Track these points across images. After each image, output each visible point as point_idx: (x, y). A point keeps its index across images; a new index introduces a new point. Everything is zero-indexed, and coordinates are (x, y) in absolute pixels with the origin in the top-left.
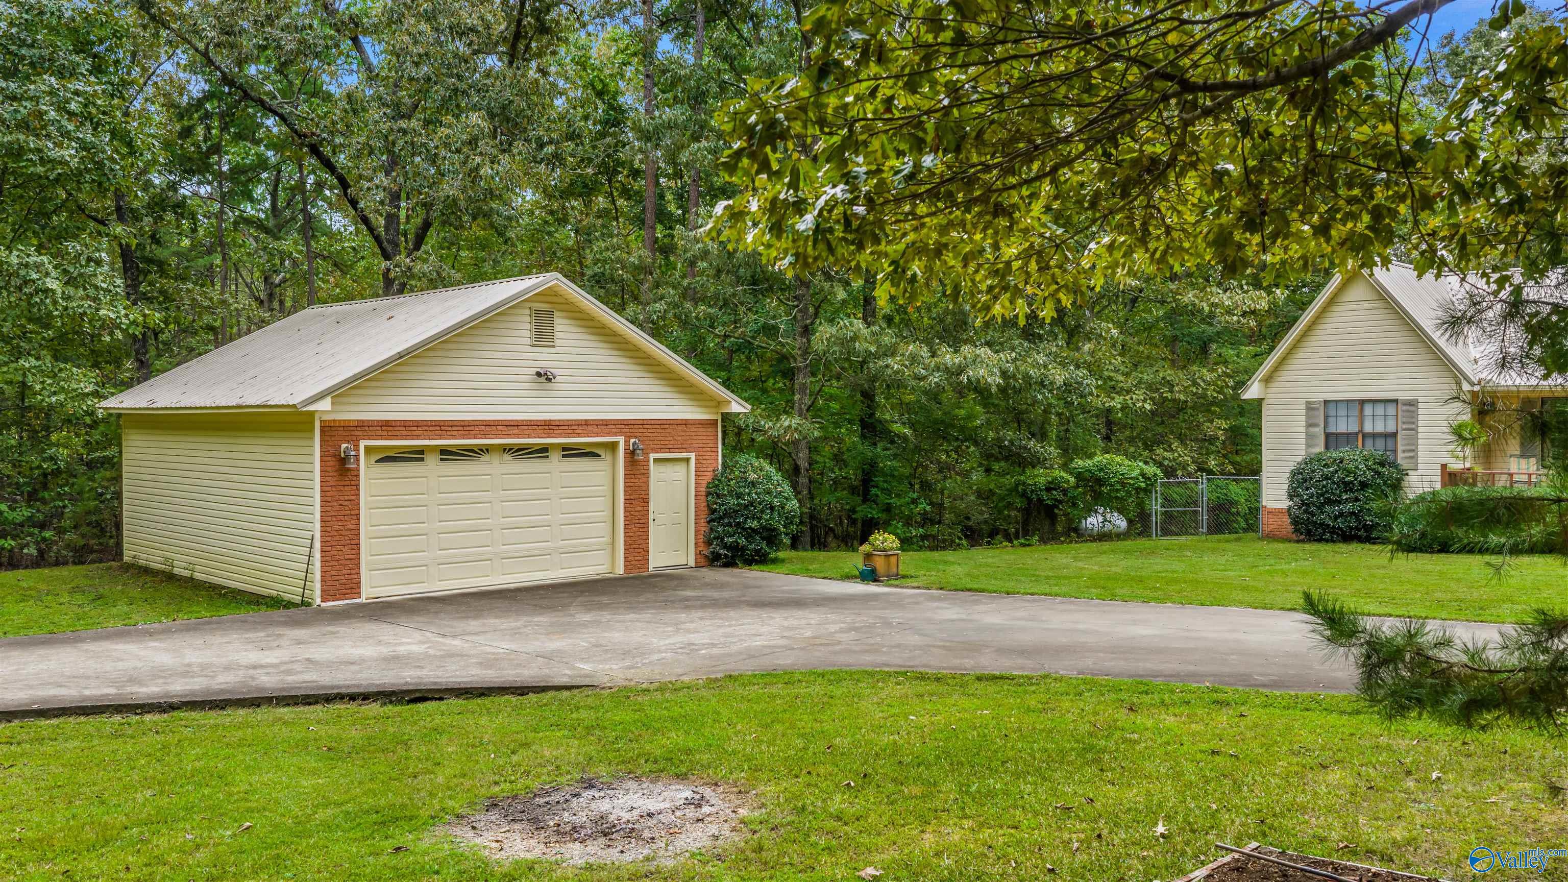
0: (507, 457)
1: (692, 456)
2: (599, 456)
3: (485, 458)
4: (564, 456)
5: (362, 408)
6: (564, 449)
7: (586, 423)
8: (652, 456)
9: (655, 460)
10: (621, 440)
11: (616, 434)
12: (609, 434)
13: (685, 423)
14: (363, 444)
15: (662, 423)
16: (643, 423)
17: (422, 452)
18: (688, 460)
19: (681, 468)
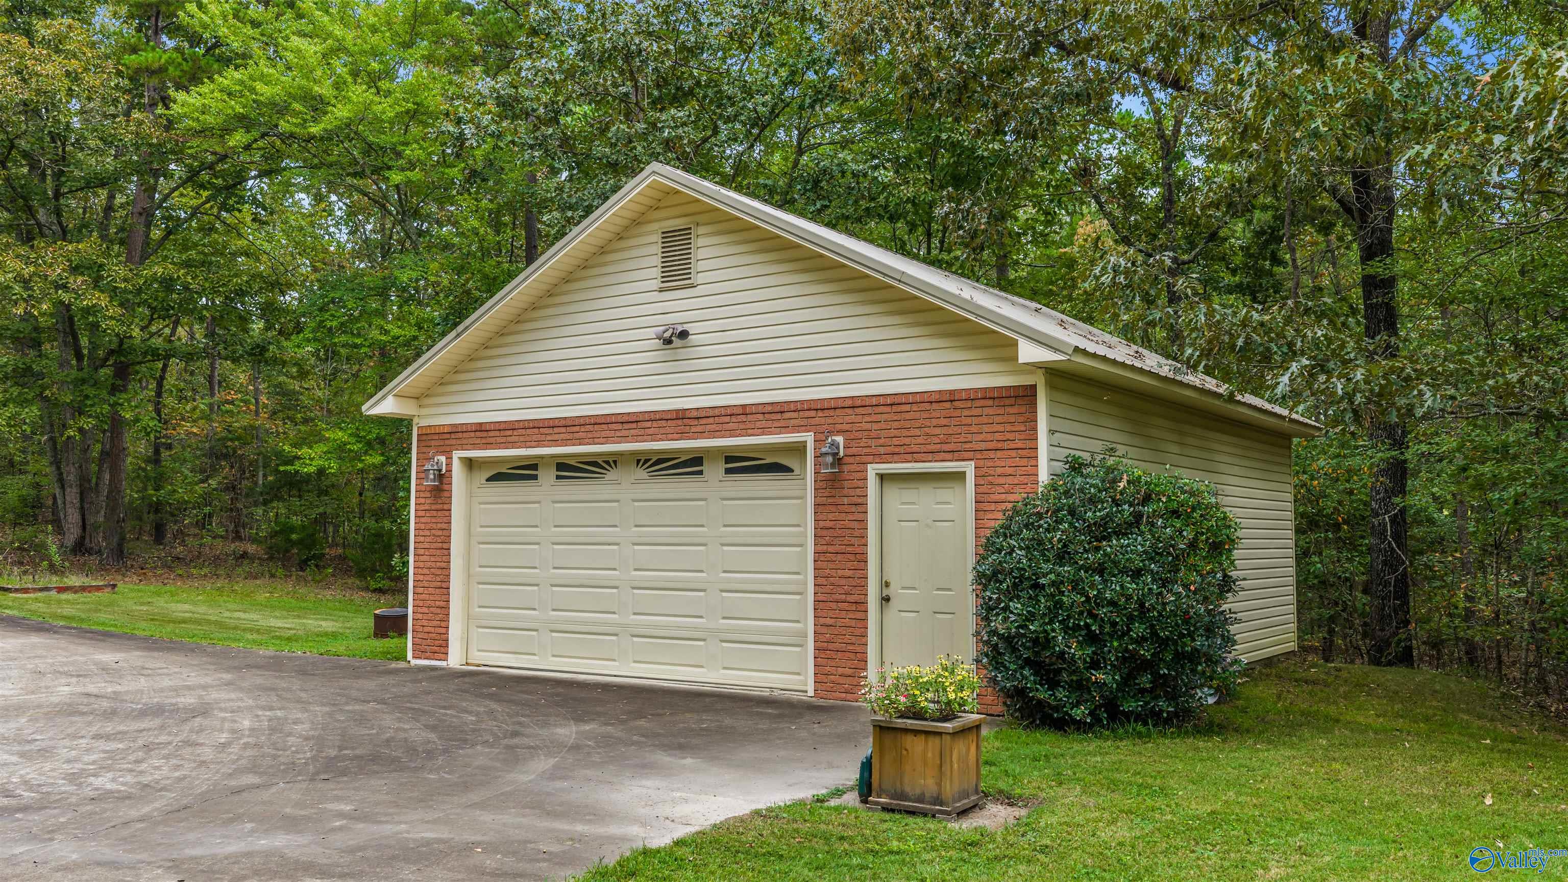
0: (642, 473)
1: (969, 468)
2: (789, 470)
3: (611, 475)
4: (728, 471)
5: (459, 408)
6: (729, 459)
7: (745, 410)
8: (872, 470)
9: (883, 478)
10: (809, 438)
11: (797, 428)
12: (785, 429)
13: (951, 398)
14: (457, 455)
15: (895, 402)
16: (855, 405)
17: (534, 467)
18: (960, 476)
19: (946, 496)
